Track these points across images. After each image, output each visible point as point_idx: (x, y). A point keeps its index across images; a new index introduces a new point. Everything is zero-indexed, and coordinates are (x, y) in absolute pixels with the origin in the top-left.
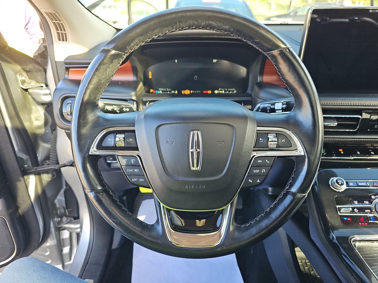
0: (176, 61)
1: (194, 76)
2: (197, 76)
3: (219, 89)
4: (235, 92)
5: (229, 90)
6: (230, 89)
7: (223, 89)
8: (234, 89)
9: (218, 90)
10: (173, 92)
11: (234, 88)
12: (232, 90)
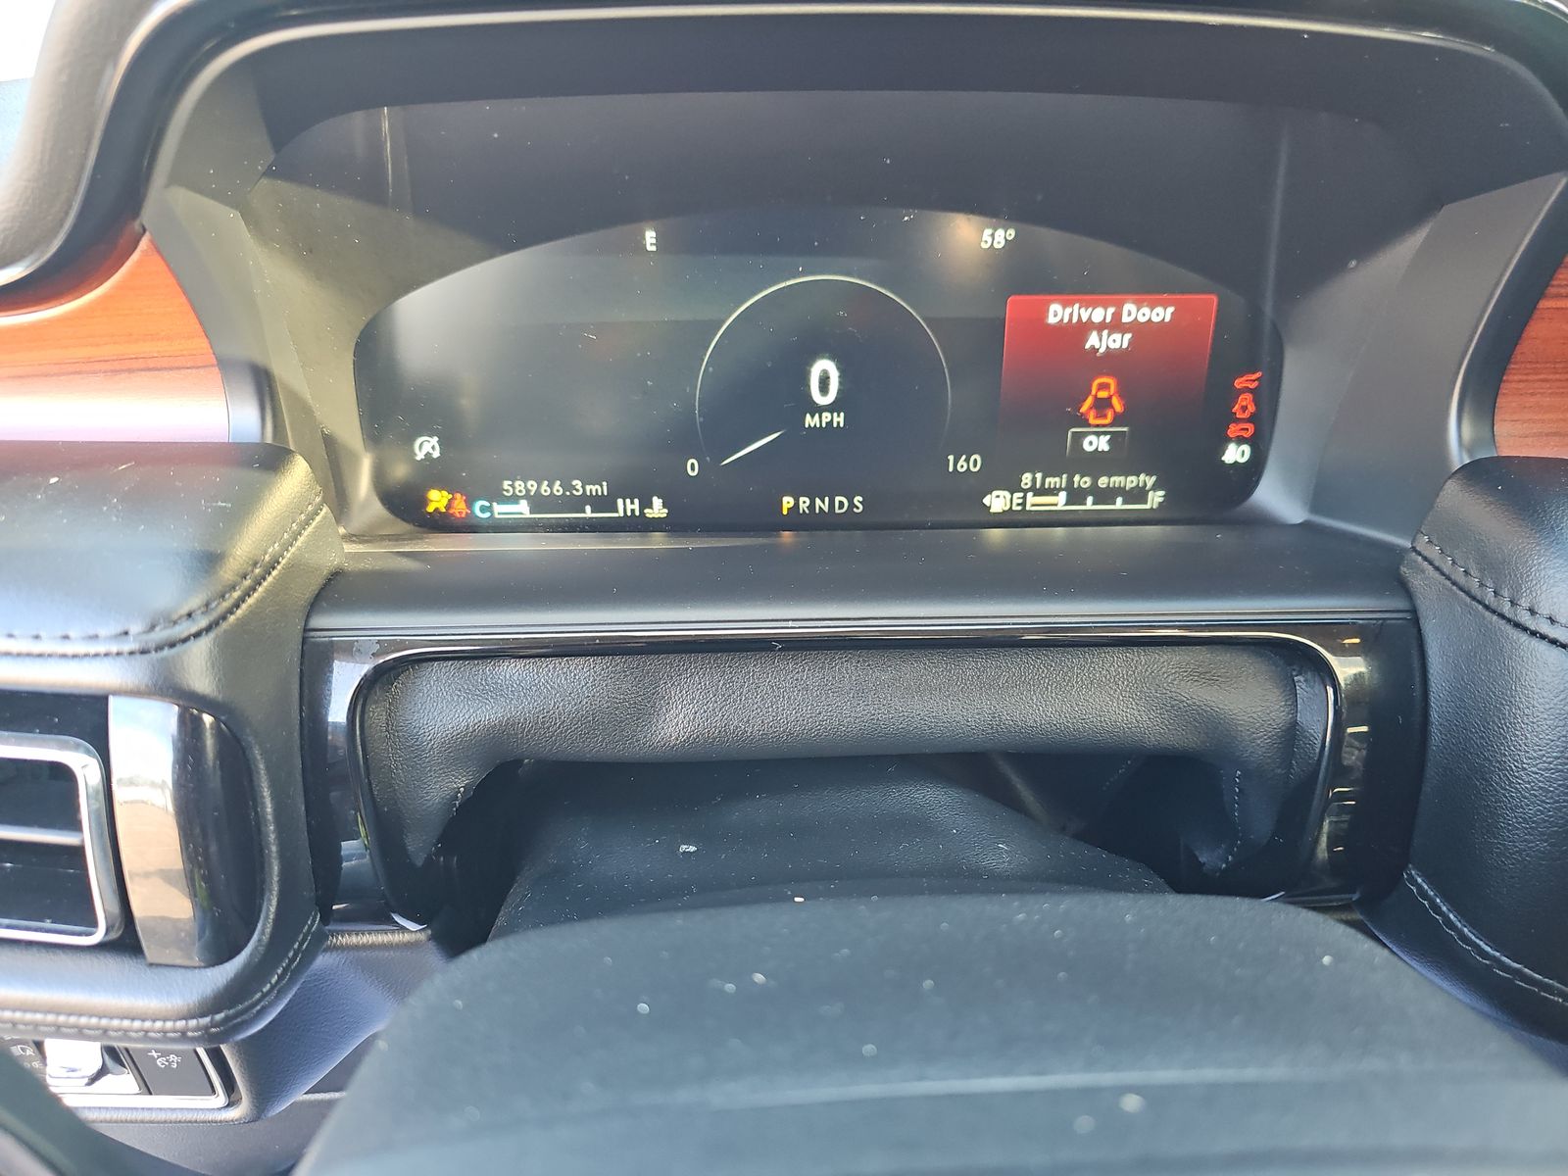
0: (650, 237)
1: (810, 363)
2: (832, 358)
3: (1027, 478)
4: (1156, 498)
5: (1103, 482)
6: (1117, 480)
7: (1051, 481)
8: (1151, 481)
9: (1014, 487)
10: (626, 507)
11: (1149, 474)
12: (1131, 482)
